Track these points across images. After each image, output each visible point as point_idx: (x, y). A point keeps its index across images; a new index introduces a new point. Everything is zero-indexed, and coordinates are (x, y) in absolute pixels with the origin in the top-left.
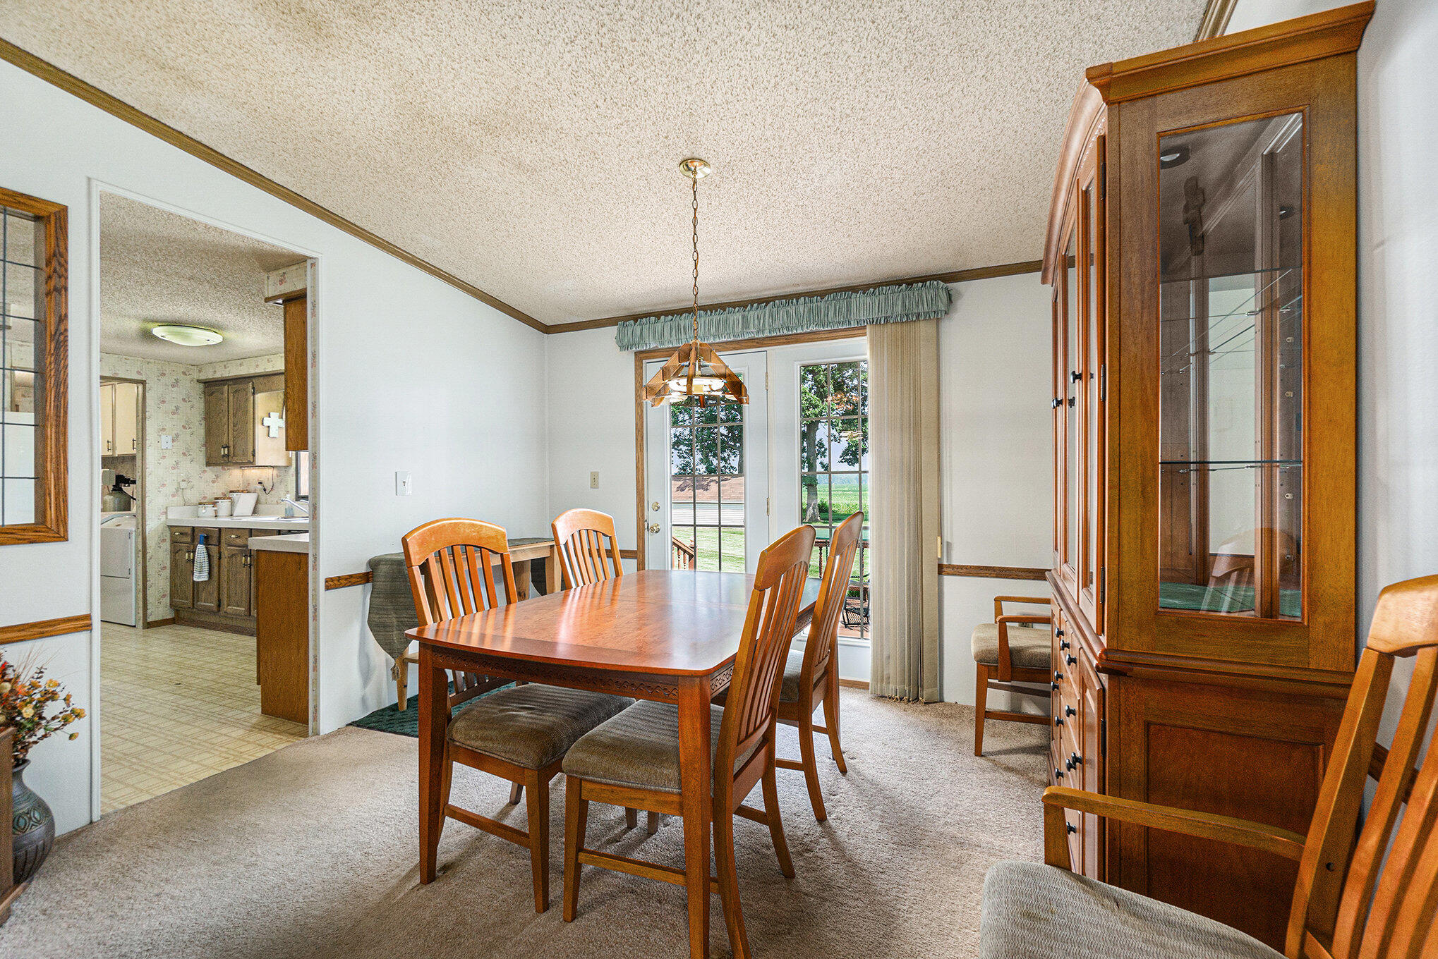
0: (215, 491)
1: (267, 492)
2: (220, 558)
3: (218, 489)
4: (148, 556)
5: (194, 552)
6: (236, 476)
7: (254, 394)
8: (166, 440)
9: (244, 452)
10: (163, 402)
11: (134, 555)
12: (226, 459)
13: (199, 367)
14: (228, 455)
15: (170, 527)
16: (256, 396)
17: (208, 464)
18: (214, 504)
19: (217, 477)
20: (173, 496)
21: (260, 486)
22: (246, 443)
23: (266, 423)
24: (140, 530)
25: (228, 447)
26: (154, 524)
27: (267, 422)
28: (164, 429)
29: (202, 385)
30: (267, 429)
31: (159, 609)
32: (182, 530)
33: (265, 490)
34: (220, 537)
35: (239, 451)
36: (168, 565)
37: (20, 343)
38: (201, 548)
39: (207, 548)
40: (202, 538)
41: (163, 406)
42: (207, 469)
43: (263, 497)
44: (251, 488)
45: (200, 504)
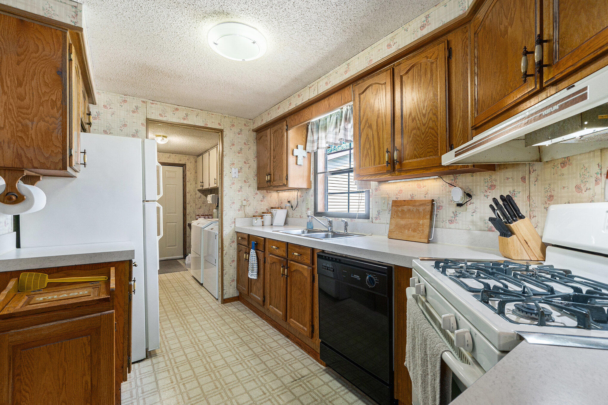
0: (262, 207)
1: (294, 208)
2: (265, 262)
3: (263, 207)
4: (224, 252)
5: (249, 254)
6: (274, 197)
7: (287, 130)
8: (235, 170)
9: (281, 178)
10: (233, 145)
11: (217, 250)
12: (269, 184)
13: (253, 120)
14: (270, 181)
15: (237, 232)
16: (289, 131)
17: (259, 188)
18: (262, 217)
19: (264, 197)
20: (239, 210)
21: (289, 204)
22: (282, 171)
23: (295, 154)
24: (220, 234)
25: (270, 175)
26: (228, 231)
27: (296, 152)
28: (233, 164)
29: (255, 133)
30: (295, 158)
31: (231, 291)
32: (242, 236)
33: (292, 207)
34: (265, 245)
35: (277, 177)
36: (236, 259)
37: (152, 102)
38: (253, 252)
39: (256, 252)
40: (254, 245)
41: (233, 148)
42: (258, 192)
43: (291, 212)
44: (283, 205)
45: (254, 216)
